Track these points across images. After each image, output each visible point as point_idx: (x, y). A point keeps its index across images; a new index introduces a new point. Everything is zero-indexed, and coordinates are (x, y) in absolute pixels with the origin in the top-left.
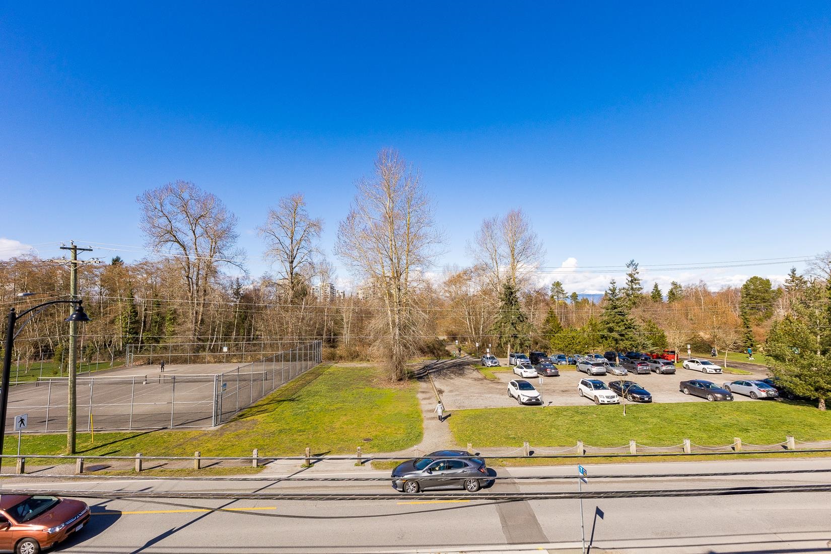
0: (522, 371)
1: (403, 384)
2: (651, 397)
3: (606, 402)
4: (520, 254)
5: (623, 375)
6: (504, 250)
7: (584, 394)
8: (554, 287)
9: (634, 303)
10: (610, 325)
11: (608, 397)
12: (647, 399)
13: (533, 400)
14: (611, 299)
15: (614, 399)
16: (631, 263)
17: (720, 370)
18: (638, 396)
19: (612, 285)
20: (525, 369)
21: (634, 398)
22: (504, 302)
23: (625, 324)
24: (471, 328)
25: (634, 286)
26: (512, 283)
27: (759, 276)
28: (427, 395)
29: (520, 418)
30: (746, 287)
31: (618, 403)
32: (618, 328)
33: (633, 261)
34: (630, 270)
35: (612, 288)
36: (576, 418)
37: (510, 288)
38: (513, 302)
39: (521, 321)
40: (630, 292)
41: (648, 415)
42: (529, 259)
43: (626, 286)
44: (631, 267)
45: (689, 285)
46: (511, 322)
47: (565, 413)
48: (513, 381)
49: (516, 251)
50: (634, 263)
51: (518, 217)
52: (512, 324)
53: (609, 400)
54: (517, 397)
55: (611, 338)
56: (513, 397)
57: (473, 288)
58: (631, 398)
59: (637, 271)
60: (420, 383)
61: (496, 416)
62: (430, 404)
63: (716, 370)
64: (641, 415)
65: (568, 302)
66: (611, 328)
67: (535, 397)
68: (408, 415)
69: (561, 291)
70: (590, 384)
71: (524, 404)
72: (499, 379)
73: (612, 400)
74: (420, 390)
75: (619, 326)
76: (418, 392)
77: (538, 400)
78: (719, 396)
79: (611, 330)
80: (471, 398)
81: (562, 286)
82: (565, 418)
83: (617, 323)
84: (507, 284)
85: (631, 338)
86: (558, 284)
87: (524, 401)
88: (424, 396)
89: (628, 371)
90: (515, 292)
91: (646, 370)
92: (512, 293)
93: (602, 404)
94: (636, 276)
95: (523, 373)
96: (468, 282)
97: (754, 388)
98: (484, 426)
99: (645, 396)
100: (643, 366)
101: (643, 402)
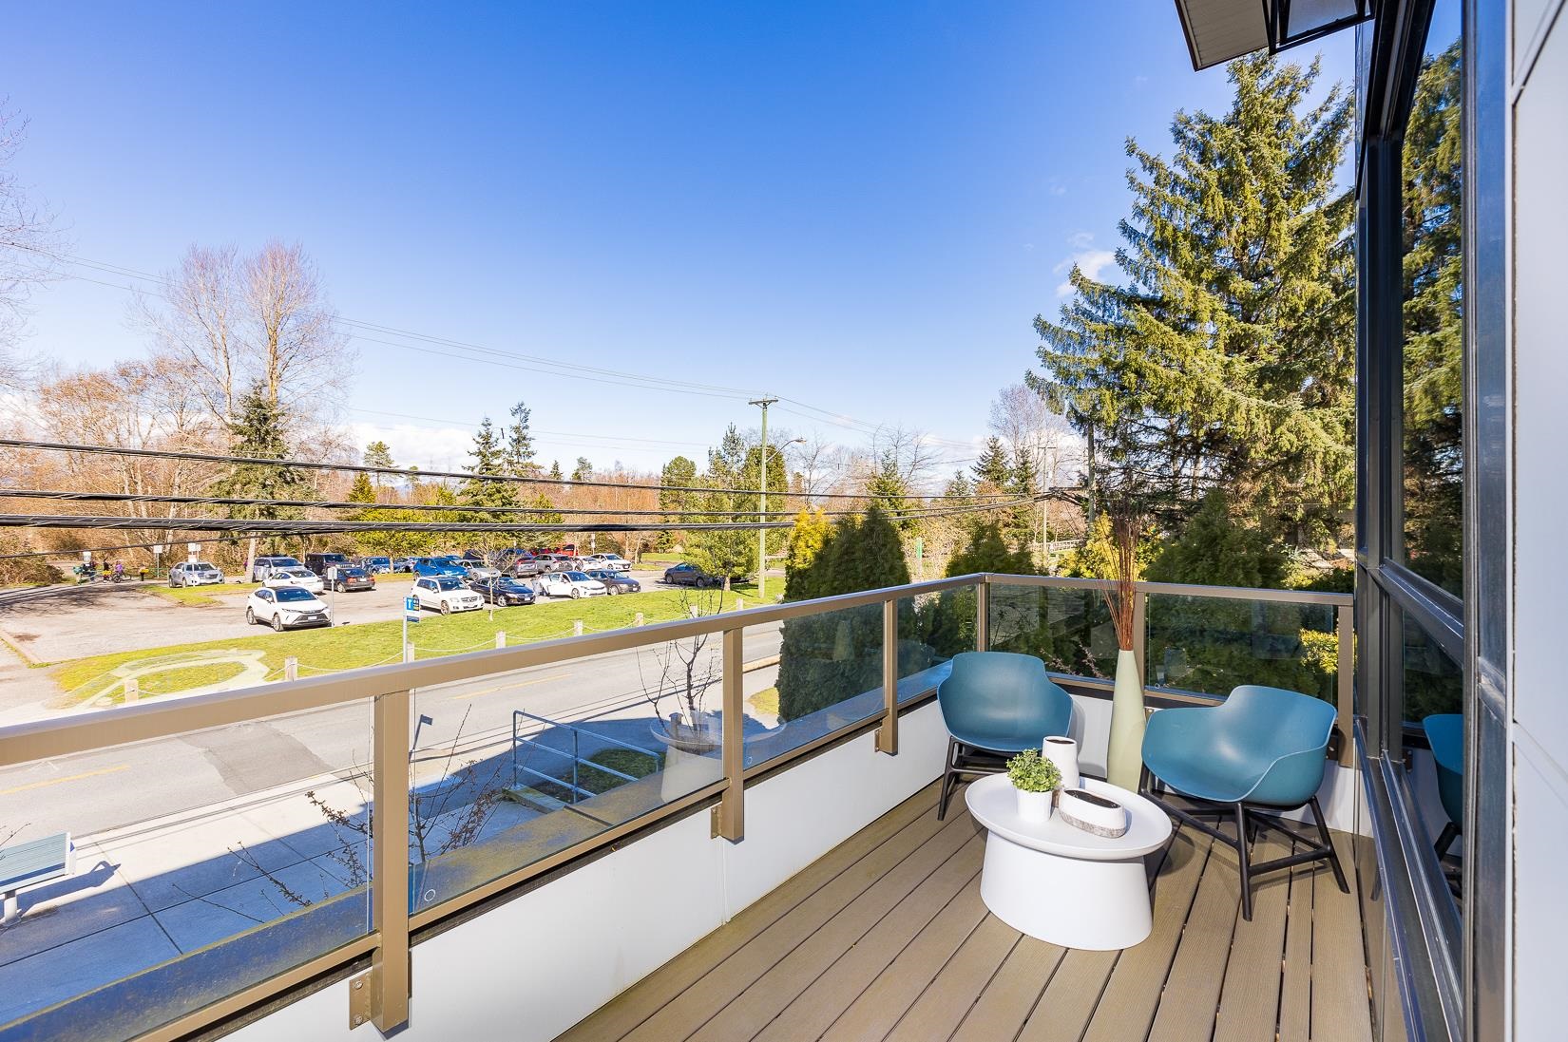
2: (535, 596)
3: (461, 609)
6: (249, 331)
8: (372, 453)
11: (465, 600)
12: (528, 599)
13: (310, 618)
14: (480, 453)
15: (475, 603)
16: (519, 410)
17: (629, 565)
19: (484, 428)
22: (242, 437)
25: (522, 450)
26: (265, 398)
27: (683, 457)
31: (483, 609)
33: (522, 405)
34: (516, 421)
35: (484, 433)
38: (269, 439)
39: (288, 483)
44: (518, 416)
46: (261, 480)
49: (283, 340)
50: (523, 408)
51: (291, 261)
53: (466, 604)
54: (272, 618)
55: (478, 520)
56: (260, 618)
59: (527, 422)
63: (624, 566)
67: (316, 612)
70: (434, 583)
71: (287, 628)
73: (471, 605)
75: (493, 501)
77: (324, 616)
78: (625, 586)
81: (388, 452)
83: (490, 495)
84: (253, 397)
86: (380, 447)
87: (289, 622)
90: (276, 417)
91: (532, 570)
92: (266, 418)
93: (452, 613)
94: (525, 431)
99: (526, 595)
100: (527, 563)
101: (522, 605)
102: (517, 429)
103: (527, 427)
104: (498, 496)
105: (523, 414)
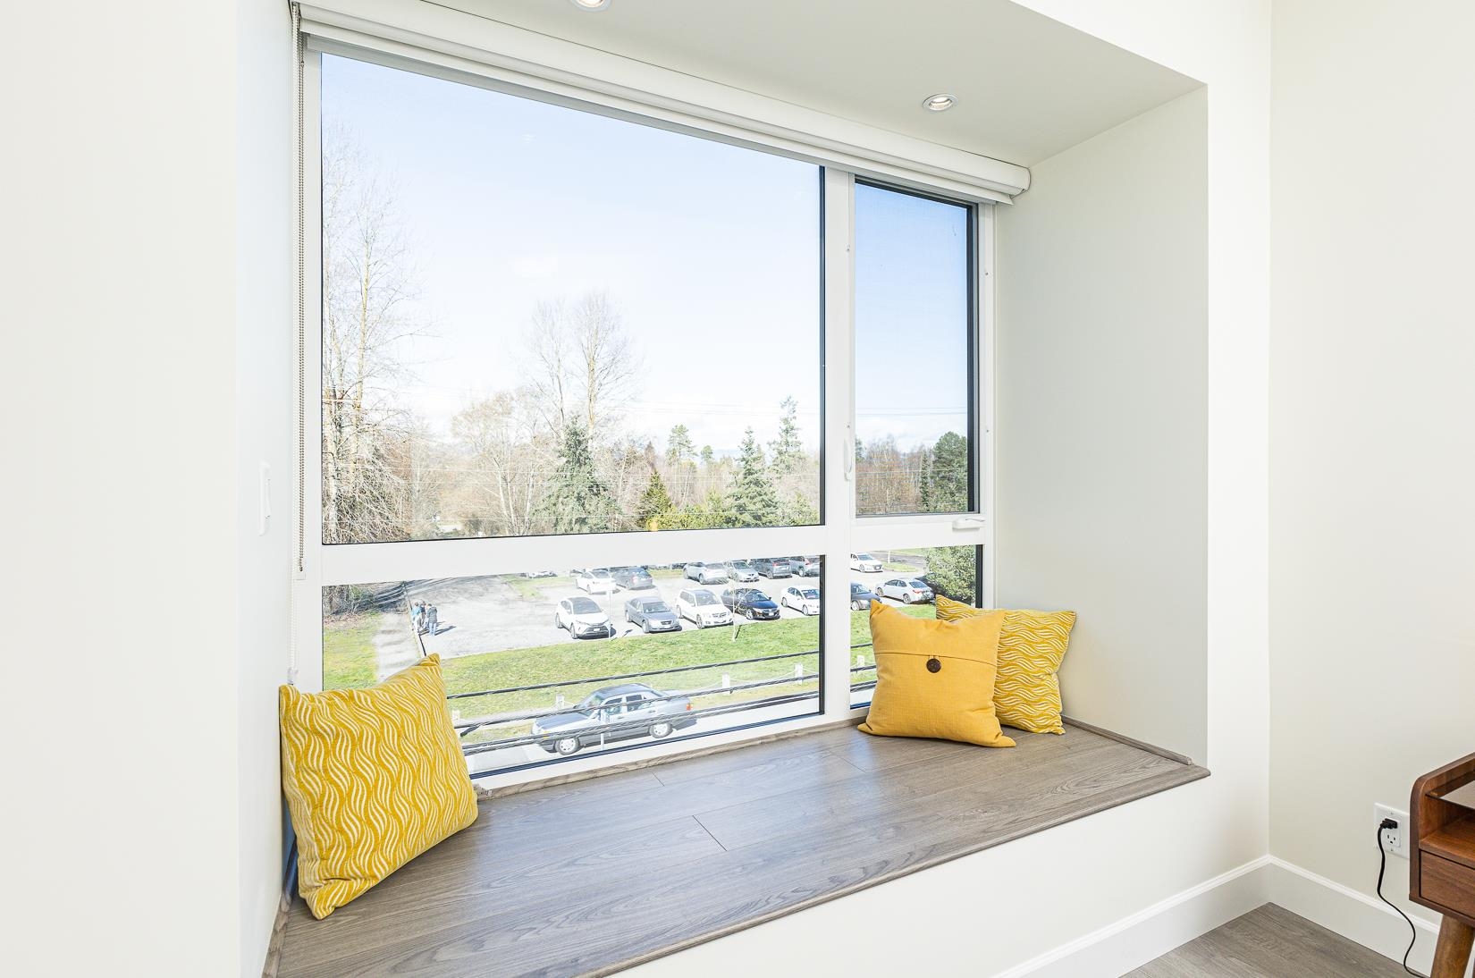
0: (589, 581)
1: (345, 620)
2: (778, 611)
3: (712, 624)
4: (606, 372)
5: (751, 581)
6: (575, 362)
7: (683, 614)
8: (675, 435)
9: (788, 467)
10: (741, 501)
11: (715, 616)
12: (771, 614)
13: (595, 630)
14: (744, 459)
15: (724, 618)
16: (787, 401)
18: (761, 611)
19: (746, 435)
20: (595, 579)
21: (754, 613)
22: (565, 460)
23: (763, 500)
24: (508, 507)
25: (790, 440)
26: (580, 425)
27: (955, 432)
28: (396, 637)
29: (566, 660)
30: (939, 447)
31: (731, 624)
32: (751, 507)
33: (790, 397)
34: (785, 413)
35: (747, 440)
36: (660, 653)
37: (576, 434)
38: (582, 459)
39: (595, 494)
40: (784, 448)
41: (766, 638)
42: (620, 381)
43: (779, 439)
44: (786, 408)
45: (874, 440)
46: (577, 494)
47: (644, 646)
48: (565, 599)
49: (599, 365)
50: (791, 401)
52: (579, 498)
53: (716, 619)
54: (569, 627)
55: (741, 522)
56: (564, 627)
57: (516, 431)
58: (751, 614)
59: (795, 414)
60: (384, 614)
61: (524, 661)
62: (400, 652)
64: (759, 638)
65: (698, 461)
66: (741, 506)
67: (601, 625)
68: (344, 677)
69: (685, 443)
70: (692, 597)
71: (580, 636)
72: (546, 598)
73: (720, 620)
74: (382, 629)
75: (755, 504)
76: (375, 633)
77: (605, 628)
78: (865, 602)
79: (741, 509)
80: (485, 634)
81: (687, 433)
82: (644, 652)
83: (752, 498)
84: (571, 427)
85: (771, 522)
86: (681, 430)
87: (581, 633)
88: (387, 638)
89: (760, 574)
90: (586, 440)
91: (785, 571)
92: (580, 442)
93: (706, 627)
94: (793, 423)
95: (591, 585)
96: (506, 419)
97: (909, 589)
98: (497, 679)
99: (770, 610)
100: (782, 565)
101: (765, 620)
102: (786, 421)
103: (795, 418)
104: (759, 498)
105: (791, 407)
